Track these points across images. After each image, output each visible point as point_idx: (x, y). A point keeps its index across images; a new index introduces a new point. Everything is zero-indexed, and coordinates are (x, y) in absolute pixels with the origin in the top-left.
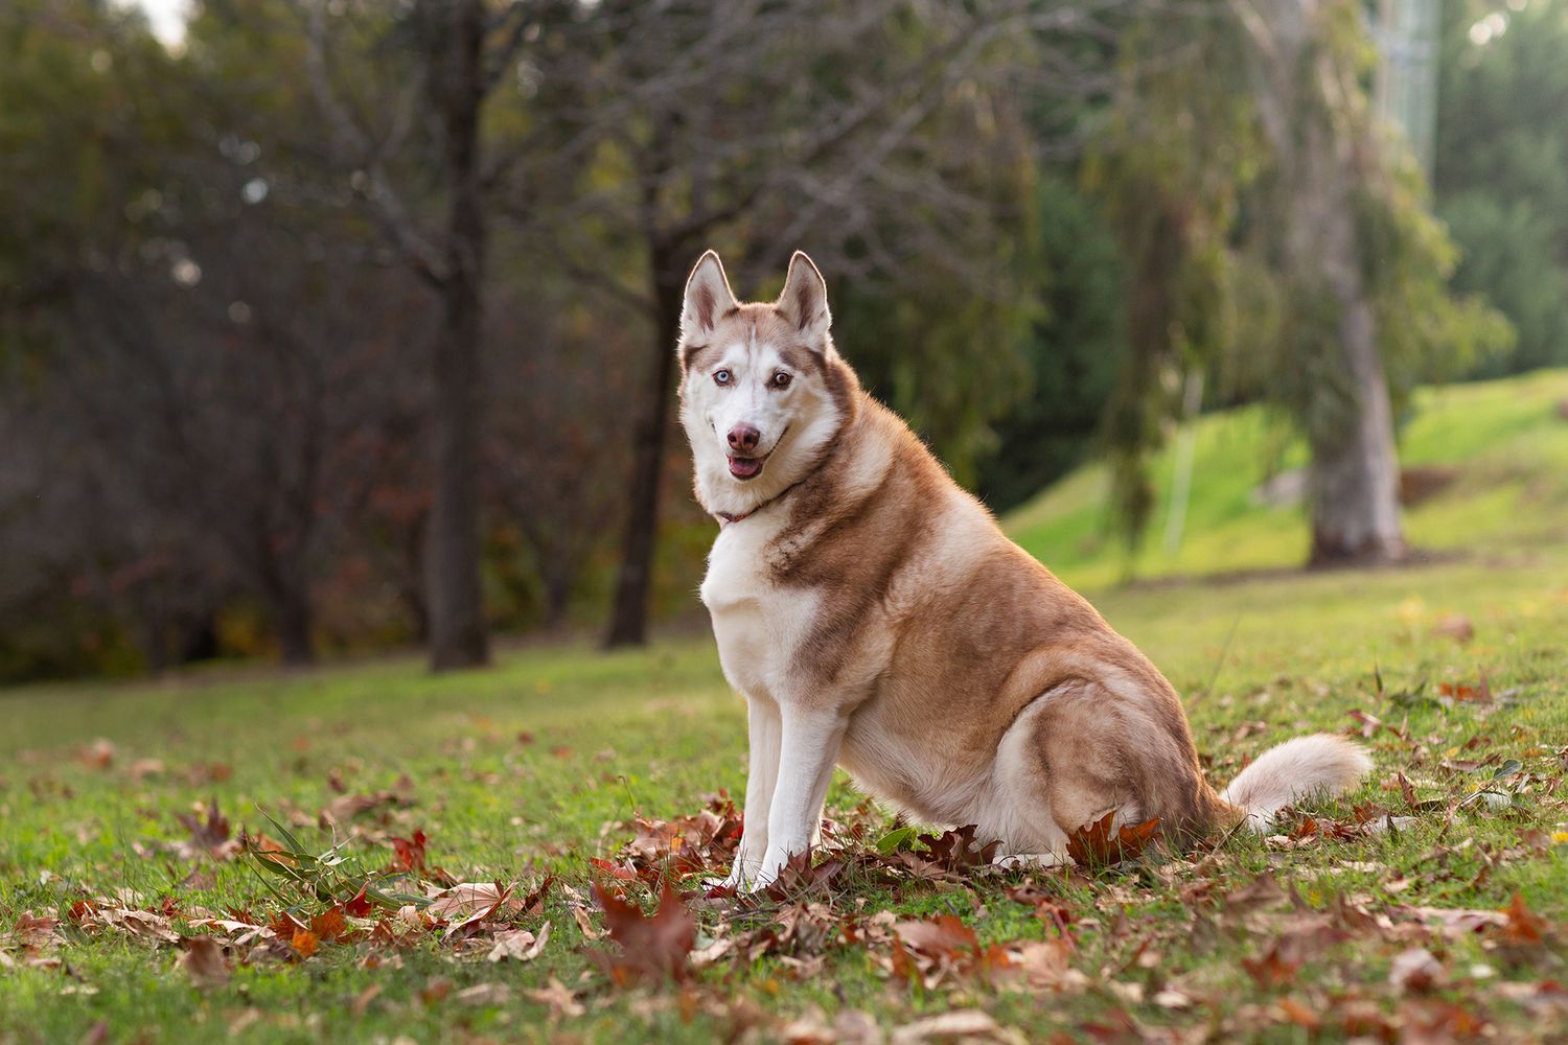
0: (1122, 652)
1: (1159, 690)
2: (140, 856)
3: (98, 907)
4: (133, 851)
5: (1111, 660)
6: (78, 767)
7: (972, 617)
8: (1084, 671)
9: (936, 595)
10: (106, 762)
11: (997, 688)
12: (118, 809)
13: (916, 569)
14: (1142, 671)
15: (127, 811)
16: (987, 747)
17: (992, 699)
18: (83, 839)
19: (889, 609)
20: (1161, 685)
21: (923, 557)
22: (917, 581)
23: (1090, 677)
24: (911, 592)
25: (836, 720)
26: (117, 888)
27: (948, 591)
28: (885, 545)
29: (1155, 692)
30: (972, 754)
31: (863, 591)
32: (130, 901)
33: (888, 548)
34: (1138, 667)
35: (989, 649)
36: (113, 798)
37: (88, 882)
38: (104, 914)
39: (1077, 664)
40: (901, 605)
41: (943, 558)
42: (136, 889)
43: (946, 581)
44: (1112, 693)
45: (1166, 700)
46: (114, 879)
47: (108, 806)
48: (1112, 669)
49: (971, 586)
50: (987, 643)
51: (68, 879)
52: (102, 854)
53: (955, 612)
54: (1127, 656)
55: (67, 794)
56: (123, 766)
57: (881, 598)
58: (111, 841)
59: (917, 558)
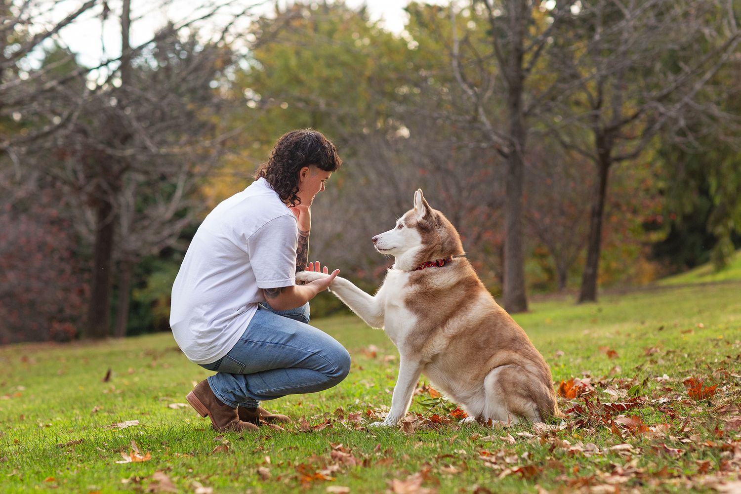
0: (535, 355)
1: (545, 371)
2: (388, 394)
3: (375, 412)
4: (386, 392)
5: (530, 358)
6: (364, 357)
7: (480, 335)
8: (519, 361)
9: (467, 328)
10: (374, 355)
11: (486, 360)
12: (380, 375)
13: (459, 319)
14: (541, 363)
15: (383, 376)
16: (479, 380)
17: (485, 363)
18: (368, 386)
19: (446, 331)
20: (546, 369)
21: (462, 316)
22: (459, 323)
23: (520, 364)
24: (456, 327)
25: (419, 365)
26: (381, 405)
27: (471, 327)
28: (447, 310)
29: (543, 371)
30: (473, 381)
31: (435, 323)
32: (385, 410)
33: (448, 312)
34: (539, 362)
35: (485, 346)
36: (377, 370)
37: (371, 402)
38: (377, 414)
39: (517, 359)
40: (452, 331)
41: (469, 317)
42: (387, 405)
43: (471, 324)
44: (527, 370)
45: (546, 375)
46: (380, 402)
47: (376, 374)
48: (529, 362)
49: (480, 325)
50: (484, 344)
51: (365, 402)
52: (375, 392)
53: (473, 333)
54: (536, 357)
55: (361, 368)
56: (381, 357)
57: (443, 327)
58: (378, 388)
59: (459, 316)
